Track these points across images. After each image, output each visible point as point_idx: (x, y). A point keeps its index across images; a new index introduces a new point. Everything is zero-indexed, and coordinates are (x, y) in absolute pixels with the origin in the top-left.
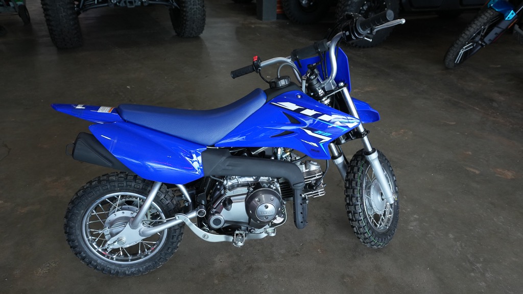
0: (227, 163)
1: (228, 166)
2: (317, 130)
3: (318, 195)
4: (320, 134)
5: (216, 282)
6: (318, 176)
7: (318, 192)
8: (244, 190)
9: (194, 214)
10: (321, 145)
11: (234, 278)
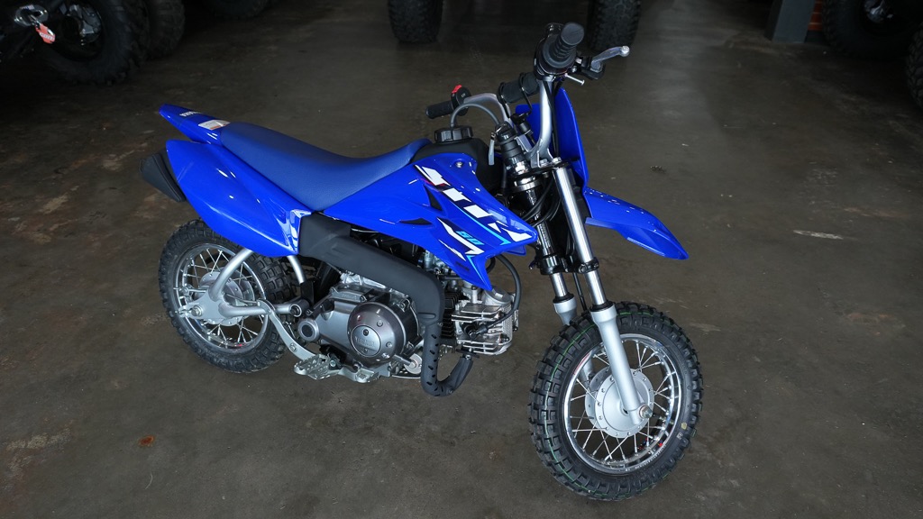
0: (335, 246)
1: (334, 249)
2: (460, 230)
3: (482, 350)
4: (465, 239)
5: (309, 424)
6: (485, 316)
7: (482, 346)
8: (356, 297)
9: (286, 309)
10: (469, 257)
11: (334, 431)
